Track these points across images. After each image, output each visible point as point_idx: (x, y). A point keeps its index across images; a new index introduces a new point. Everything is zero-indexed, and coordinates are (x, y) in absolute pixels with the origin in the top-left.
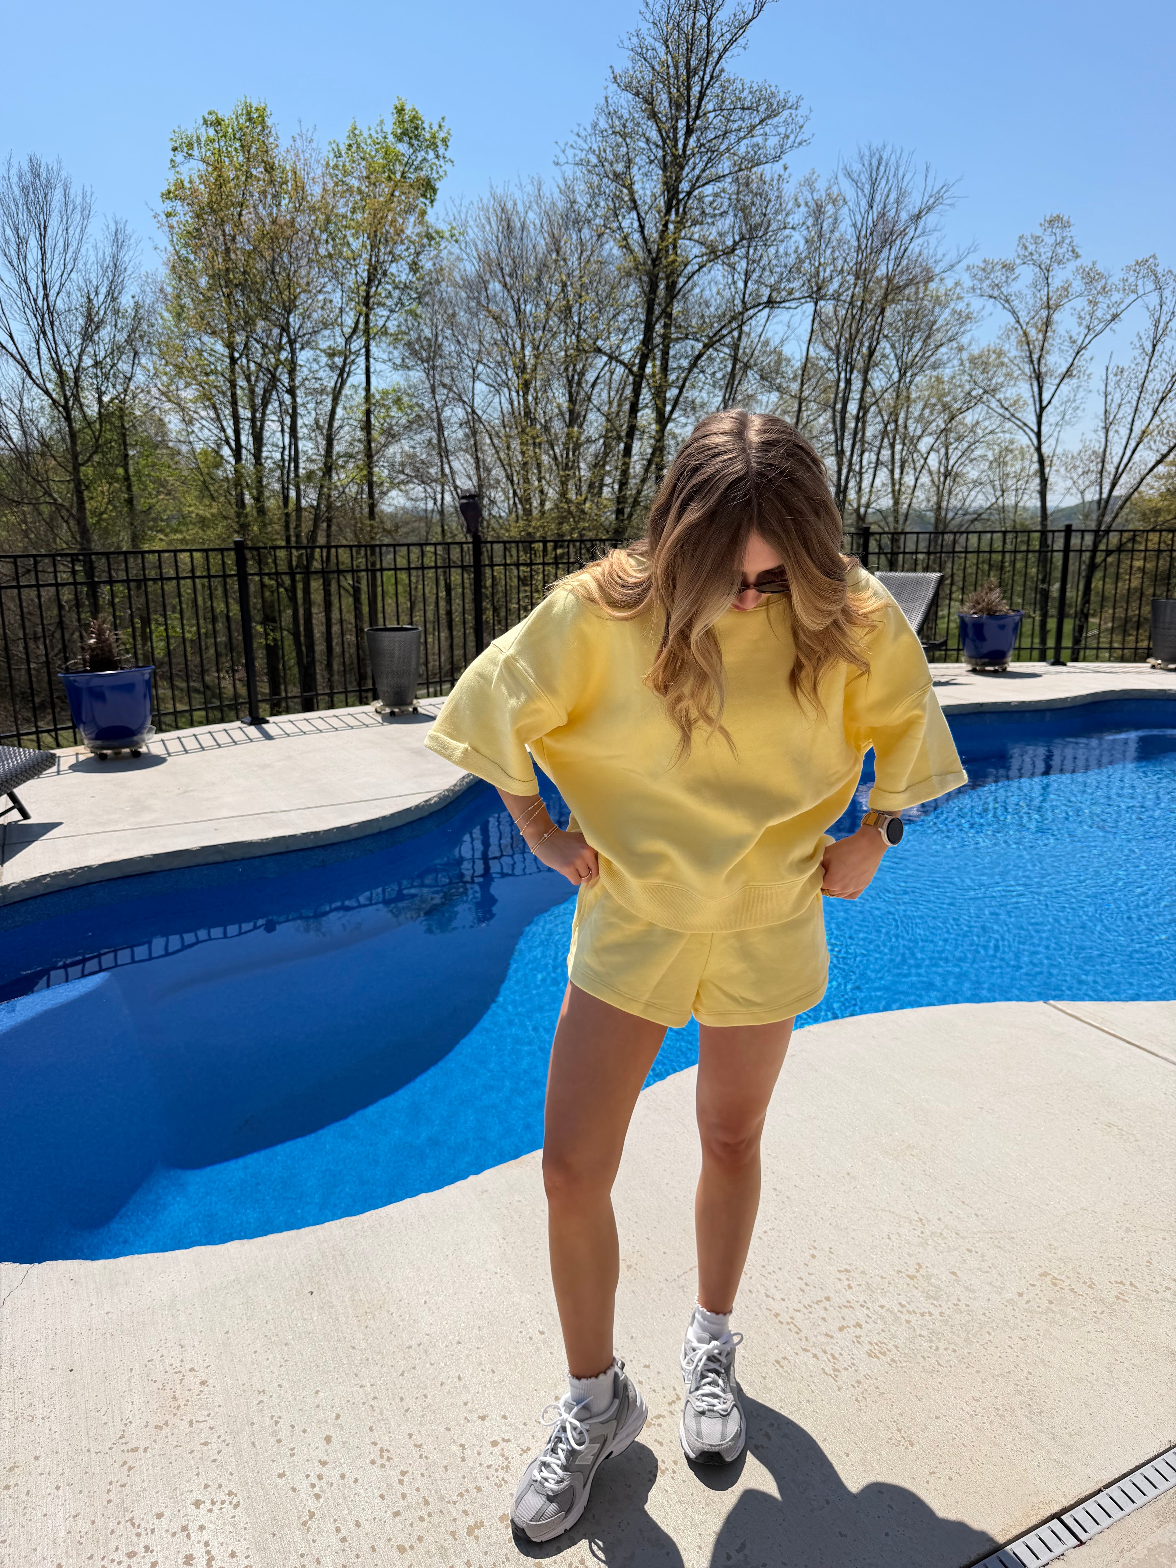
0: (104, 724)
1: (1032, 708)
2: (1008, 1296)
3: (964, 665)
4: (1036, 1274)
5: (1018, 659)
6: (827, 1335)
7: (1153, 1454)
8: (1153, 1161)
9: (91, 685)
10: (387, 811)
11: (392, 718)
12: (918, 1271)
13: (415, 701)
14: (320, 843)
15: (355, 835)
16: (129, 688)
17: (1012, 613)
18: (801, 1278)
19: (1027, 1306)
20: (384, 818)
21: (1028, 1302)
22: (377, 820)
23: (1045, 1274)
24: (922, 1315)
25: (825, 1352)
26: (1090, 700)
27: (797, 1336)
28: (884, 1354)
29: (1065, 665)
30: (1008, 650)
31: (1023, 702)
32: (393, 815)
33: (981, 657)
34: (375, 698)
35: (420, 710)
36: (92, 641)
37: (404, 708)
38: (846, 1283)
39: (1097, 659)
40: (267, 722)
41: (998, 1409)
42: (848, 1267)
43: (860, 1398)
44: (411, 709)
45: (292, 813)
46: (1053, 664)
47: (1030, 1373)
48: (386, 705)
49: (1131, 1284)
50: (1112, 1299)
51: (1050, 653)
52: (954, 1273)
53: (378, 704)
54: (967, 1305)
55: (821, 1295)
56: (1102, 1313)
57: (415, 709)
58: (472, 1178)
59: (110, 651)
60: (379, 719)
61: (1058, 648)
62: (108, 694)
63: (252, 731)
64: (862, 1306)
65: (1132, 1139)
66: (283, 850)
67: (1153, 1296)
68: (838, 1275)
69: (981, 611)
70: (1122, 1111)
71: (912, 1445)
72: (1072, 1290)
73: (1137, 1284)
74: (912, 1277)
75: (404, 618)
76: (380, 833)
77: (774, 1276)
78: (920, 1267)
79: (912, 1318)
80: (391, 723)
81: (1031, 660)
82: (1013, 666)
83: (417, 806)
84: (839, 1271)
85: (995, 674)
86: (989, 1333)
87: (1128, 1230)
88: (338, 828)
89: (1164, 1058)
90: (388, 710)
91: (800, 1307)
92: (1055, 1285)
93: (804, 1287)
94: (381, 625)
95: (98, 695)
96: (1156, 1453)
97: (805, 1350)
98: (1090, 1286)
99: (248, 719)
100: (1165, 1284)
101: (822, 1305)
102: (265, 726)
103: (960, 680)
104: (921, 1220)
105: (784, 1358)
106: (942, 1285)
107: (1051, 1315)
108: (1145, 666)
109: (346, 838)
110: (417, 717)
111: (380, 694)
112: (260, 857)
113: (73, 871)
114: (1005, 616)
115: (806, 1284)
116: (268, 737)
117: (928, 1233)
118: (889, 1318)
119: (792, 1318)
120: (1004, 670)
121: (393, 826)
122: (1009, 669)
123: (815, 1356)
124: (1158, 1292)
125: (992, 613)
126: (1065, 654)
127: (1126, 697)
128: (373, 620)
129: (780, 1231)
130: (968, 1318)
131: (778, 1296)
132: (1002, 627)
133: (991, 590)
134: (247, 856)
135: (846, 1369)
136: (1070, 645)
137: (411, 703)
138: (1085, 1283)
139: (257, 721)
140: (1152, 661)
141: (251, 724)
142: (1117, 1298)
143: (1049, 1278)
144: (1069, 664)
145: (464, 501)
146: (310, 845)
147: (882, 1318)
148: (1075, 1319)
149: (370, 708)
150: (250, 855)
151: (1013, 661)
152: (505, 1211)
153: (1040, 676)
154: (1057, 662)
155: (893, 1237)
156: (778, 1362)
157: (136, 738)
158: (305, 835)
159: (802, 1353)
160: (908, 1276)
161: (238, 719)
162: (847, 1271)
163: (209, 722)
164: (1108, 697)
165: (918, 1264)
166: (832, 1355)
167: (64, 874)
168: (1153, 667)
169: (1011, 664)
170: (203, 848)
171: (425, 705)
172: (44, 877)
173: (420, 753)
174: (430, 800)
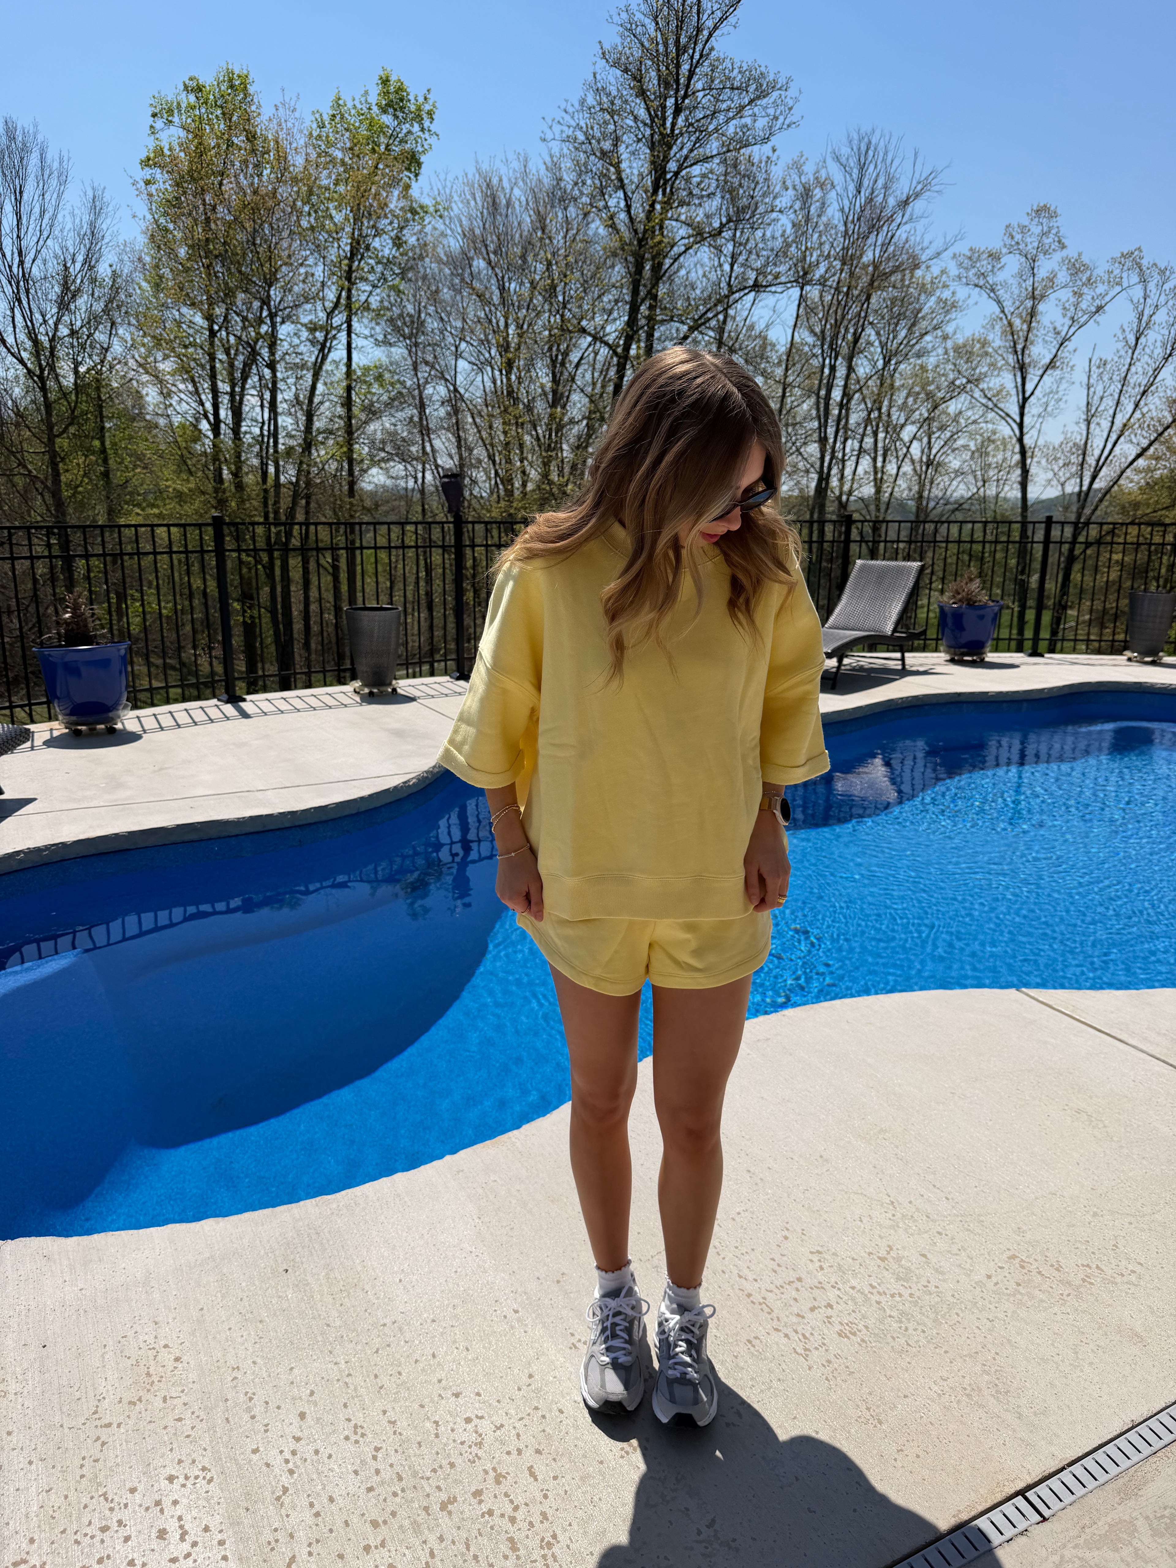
0: (79, 700)
1: (1008, 699)
2: (977, 1278)
3: (942, 655)
4: (1005, 1256)
5: (996, 650)
6: (798, 1315)
7: (1115, 1433)
8: (1121, 1147)
9: (66, 660)
10: (366, 792)
11: (371, 698)
12: (888, 1253)
13: (394, 682)
14: (297, 823)
15: (333, 816)
16: (105, 663)
17: (991, 604)
18: (773, 1260)
19: (995, 1288)
20: (362, 798)
21: (996, 1284)
22: (354, 800)
23: (1013, 1257)
24: (893, 1296)
25: (796, 1332)
26: (1066, 691)
27: (769, 1317)
28: (854, 1334)
29: (1042, 656)
30: (987, 641)
31: (1001, 693)
32: (369, 796)
33: (960, 647)
34: (354, 678)
35: (399, 690)
36: (67, 615)
37: (383, 689)
38: (818, 1264)
39: (1074, 651)
40: (244, 700)
41: (965, 1389)
42: (819, 1249)
43: (830, 1377)
44: (390, 690)
45: (269, 792)
46: (1032, 655)
47: (997, 1354)
48: (365, 685)
49: (1097, 1267)
50: (1078, 1282)
51: (1028, 644)
52: (924, 1256)
53: (357, 684)
54: (936, 1287)
55: (793, 1276)
56: (1069, 1295)
57: (394, 690)
58: (448, 1158)
59: (86, 626)
60: (358, 699)
61: (1036, 639)
62: (83, 670)
63: (229, 709)
64: (833, 1287)
65: (1101, 1125)
66: (260, 829)
67: (1119, 1279)
68: (810, 1257)
69: (960, 600)
70: (1091, 1097)
71: (880, 1423)
72: (1039, 1273)
73: (1103, 1267)
74: (883, 1259)
75: (384, 598)
76: (358, 814)
77: (747, 1257)
78: (891, 1249)
79: (883, 1299)
80: (370, 703)
81: (1009, 650)
82: (991, 657)
83: (395, 787)
84: (811, 1253)
85: (973, 664)
86: (958, 1314)
87: (1095, 1215)
88: (315, 808)
89: (1134, 1047)
90: (367, 690)
91: (772, 1287)
92: (1023, 1267)
93: (777, 1268)
94: (360, 605)
95: (73, 670)
96: (1118, 1432)
97: (777, 1330)
98: (1057, 1269)
99: (225, 697)
100: (1130, 1267)
101: (794, 1285)
102: (242, 704)
103: (938, 669)
104: (892, 1203)
105: (756, 1338)
106: (913, 1268)
107: (1019, 1296)
108: (1121, 659)
109: (324, 818)
110: (396, 698)
111: (360, 675)
112: (237, 836)
113: (47, 848)
114: (984, 607)
115: (779, 1265)
116: (245, 715)
117: (899, 1215)
118: (860, 1299)
119: (764, 1298)
120: (982, 660)
121: (370, 807)
122: (987, 659)
123: (786, 1336)
124: (1123, 1275)
125: (971, 603)
126: (1043, 645)
127: (1102, 689)
128: (352, 600)
129: (753, 1213)
130: (937, 1299)
131: (751, 1277)
132: (981, 617)
133: (971, 580)
134: (222, 834)
135: (816, 1348)
136: (1048, 637)
137: (390, 684)
138: (1052, 1266)
139: (234, 699)
140: (1128, 654)
141: (227, 702)
142: (1084, 1280)
143: (1017, 1260)
144: (1047, 655)
145: (446, 480)
146: (287, 825)
147: (853, 1299)
148: (1042, 1301)
149: (348, 688)
150: (225, 834)
151: (991, 651)
152: (480, 1191)
153: (1018, 666)
154: (1035, 653)
155: (865, 1220)
156: (749, 1341)
157: (111, 714)
158: (282, 815)
159: (774, 1333)
160: (879, 1258)
161: (214, 697)
162: (819, 1252)
163: (184, 699)
164: (1084, 689)
165: (889, 1246)
166: (804, 1335)
167: (38, 850)
168: (1129, 660)
169: (990, 655)
170: (179, 826)
171: (404, 685)
172: (18, 853)
173: (399, 734)
174: (409, 781)
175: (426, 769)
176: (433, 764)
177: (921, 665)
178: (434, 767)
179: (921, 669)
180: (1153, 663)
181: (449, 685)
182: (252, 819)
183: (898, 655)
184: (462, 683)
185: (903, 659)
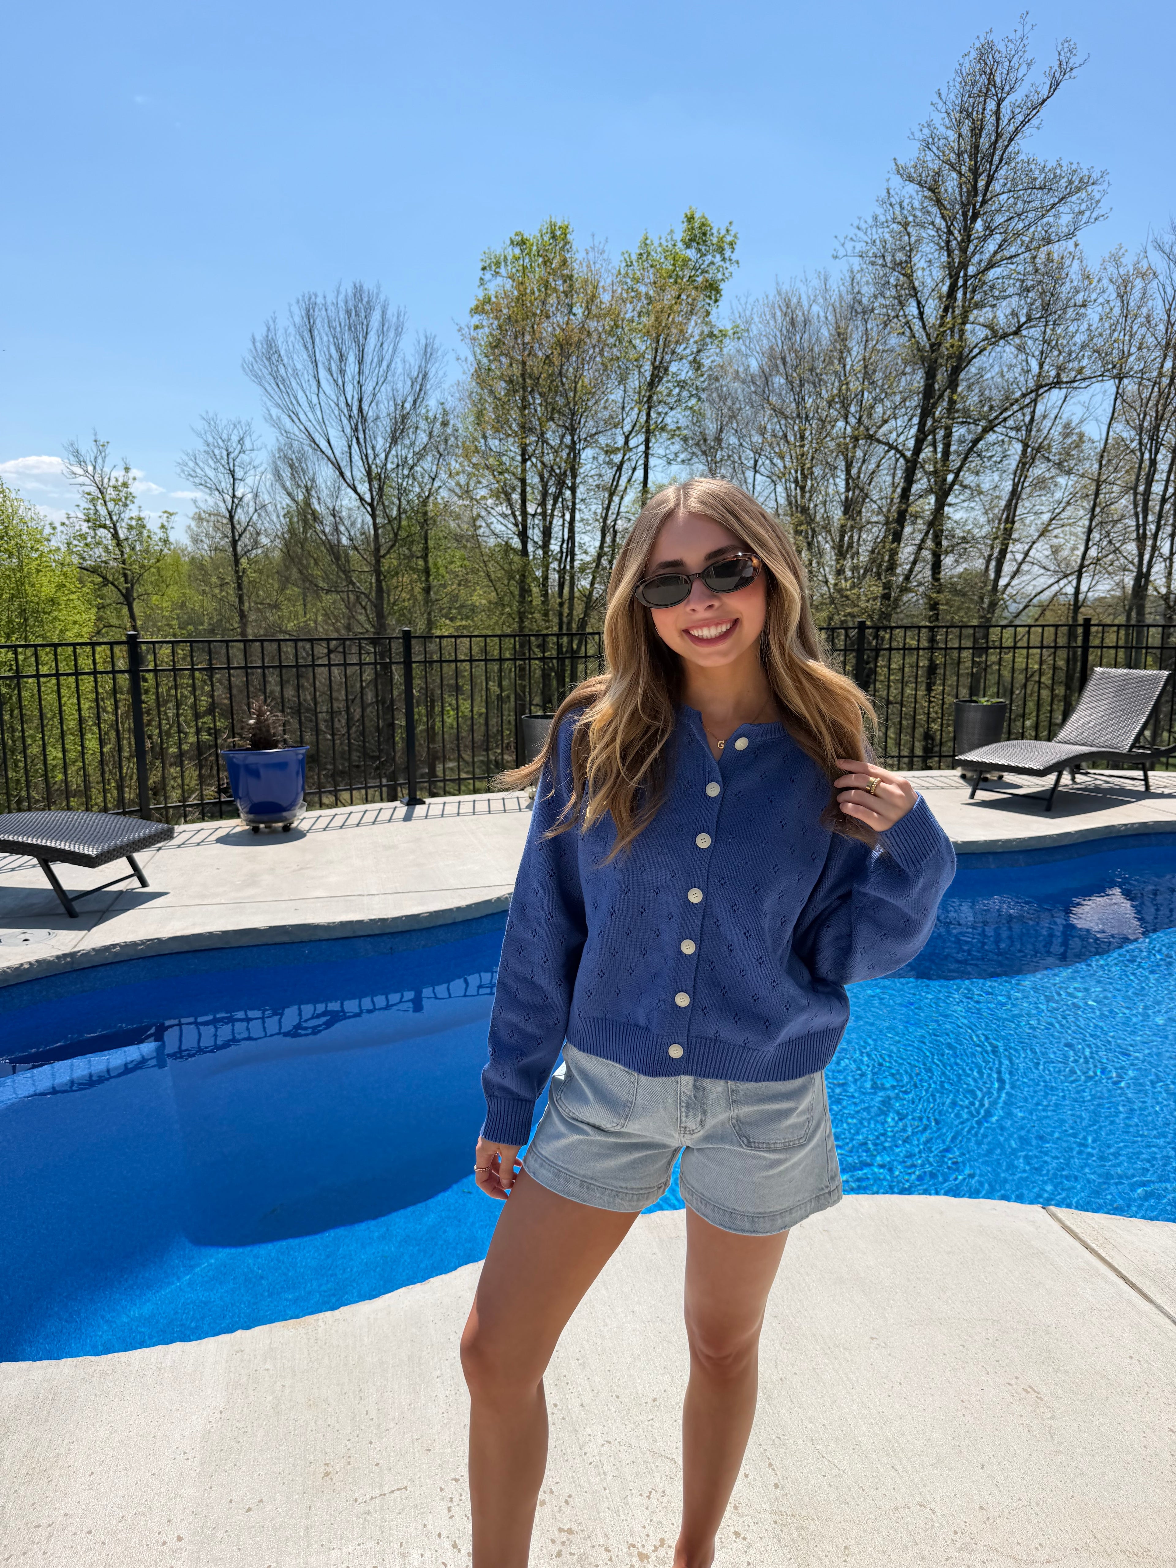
0: (256, 800)
9: (247, 762)
10: (463, 903)
14: (388, 931)
16: (282, 766)
20: (458, 908)
22: (450, 910)
32: (469, 907)
36: (252, 722)
40: (421, 803)
59: (268, 731)
62: (262, 772)
63: (404, 811)
66: (350, 934)
76: (454, 924)
83: (499, 899)
88: (407, 917)
95: (254, 772)
99: (404, 799)
102: (418, 807)
109: (416, 927)
112: (327, 940)
113: (143, 942)
116: (415, 818)
121: (469, 918)
134: (313, 938)
139: (412, 801)
141: (403, 804)
146: (377, 932)
149: (521, 796)
150: (317, 938)
157: (285, 814)
158: (373, 921)
161: (394, 799)
167: (134, 944)
170: (271, 928)
172: (114, 946)
177: (1166, 787)
179: (1167, 791)
182: (343, 924)
183: (1139, 774)
185: (1146, 779)
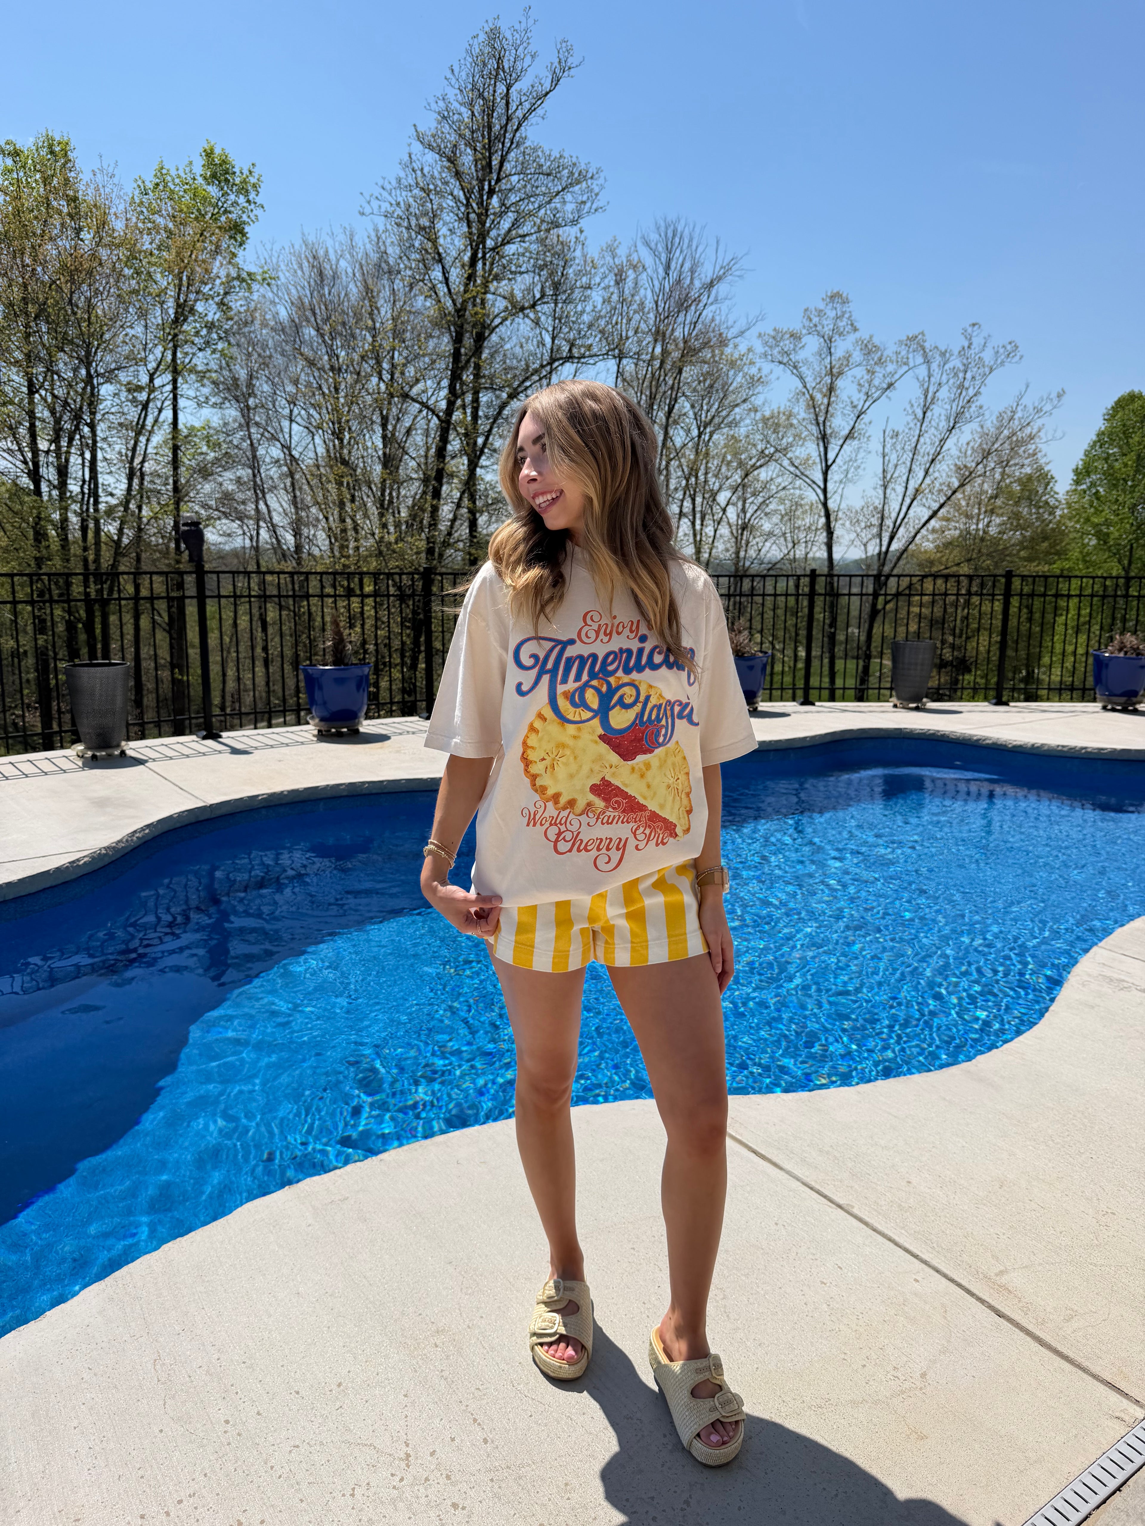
5: (770, 699)
11: (93, 762)
13: (123, 743)
17: (760, 655)
26: (829, 739)
29: (813, 704)
30: (758, 690)
34: (76, 741)
35: (130, 753)
37: (110, 751)
39: (843, 699)
44: (117, 752)
46: (802, 704)
48: (88, 748)
51: (800, 693)
53: (80, 747)
57: (123, 753)
60: (80, 763)
61: (807, 689)
80: (92, 768)
81: (782, 699)
82: (765, 706)
90: (89, 754)
108: (888, 705)
110: (125, 761)
111: (82, 738)
114: (753, 657)
122: (760, 709)
126: (813, 694)
127: (863, 736)
132: (751, 668)
133: (739, 631)
137: (118, 746)
140: (894, 700)
144: (817, 704)
145: (184, 530)
151: (762, 700)
153: (788, 715)
154: (807, 702)
164: (848, 736)
168: (895, 706)
169: (761, 704)
171: (134, 748)
173: (102, 803)
174: (78, 860)
175: (106, 844)
176: (119, 838)
178: (119, 841)
180: (917, 709)
181: (194, 745)
184: (210, 742)
